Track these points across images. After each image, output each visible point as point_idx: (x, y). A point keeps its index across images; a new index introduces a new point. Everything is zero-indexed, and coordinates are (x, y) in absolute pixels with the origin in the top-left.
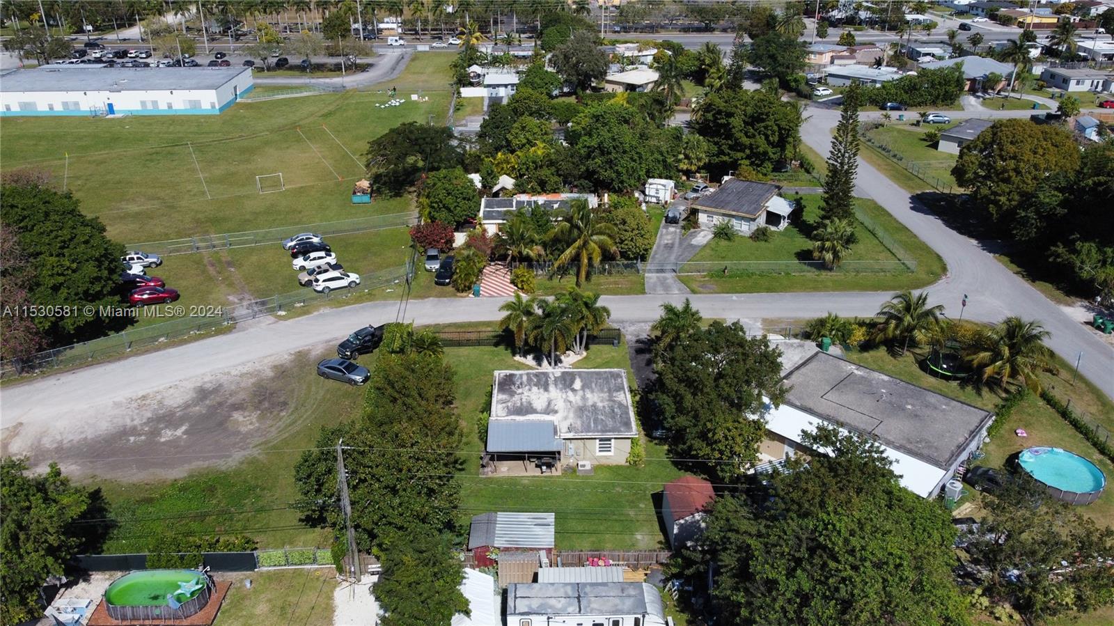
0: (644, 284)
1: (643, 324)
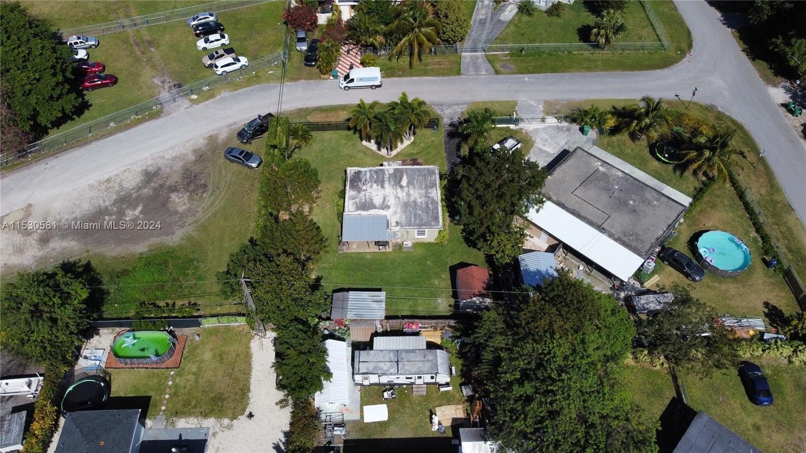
0: (460, 64)
1: (456, 107)
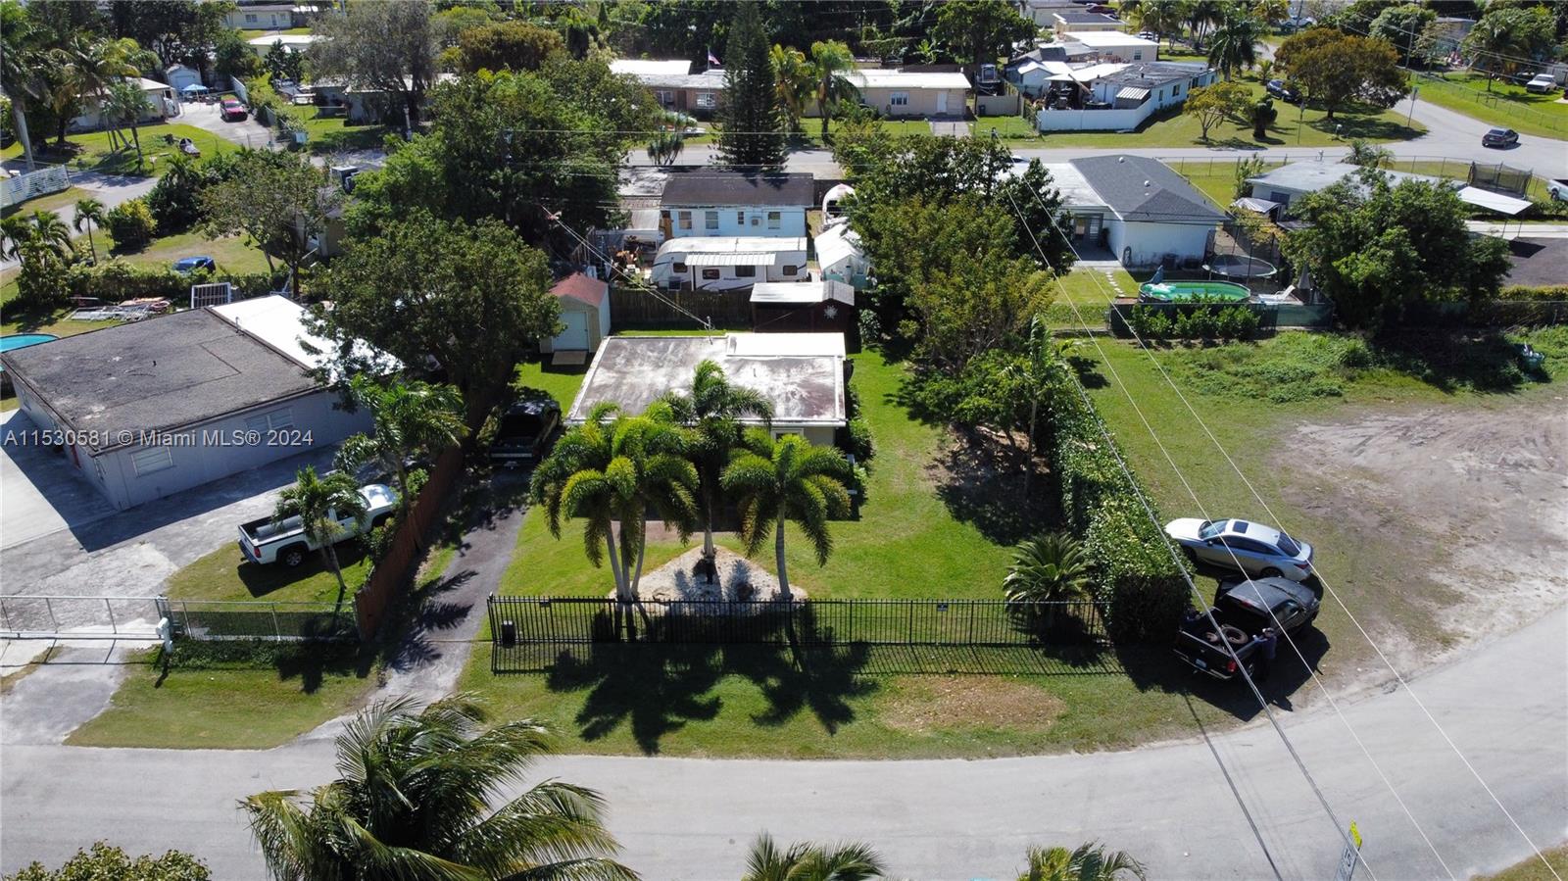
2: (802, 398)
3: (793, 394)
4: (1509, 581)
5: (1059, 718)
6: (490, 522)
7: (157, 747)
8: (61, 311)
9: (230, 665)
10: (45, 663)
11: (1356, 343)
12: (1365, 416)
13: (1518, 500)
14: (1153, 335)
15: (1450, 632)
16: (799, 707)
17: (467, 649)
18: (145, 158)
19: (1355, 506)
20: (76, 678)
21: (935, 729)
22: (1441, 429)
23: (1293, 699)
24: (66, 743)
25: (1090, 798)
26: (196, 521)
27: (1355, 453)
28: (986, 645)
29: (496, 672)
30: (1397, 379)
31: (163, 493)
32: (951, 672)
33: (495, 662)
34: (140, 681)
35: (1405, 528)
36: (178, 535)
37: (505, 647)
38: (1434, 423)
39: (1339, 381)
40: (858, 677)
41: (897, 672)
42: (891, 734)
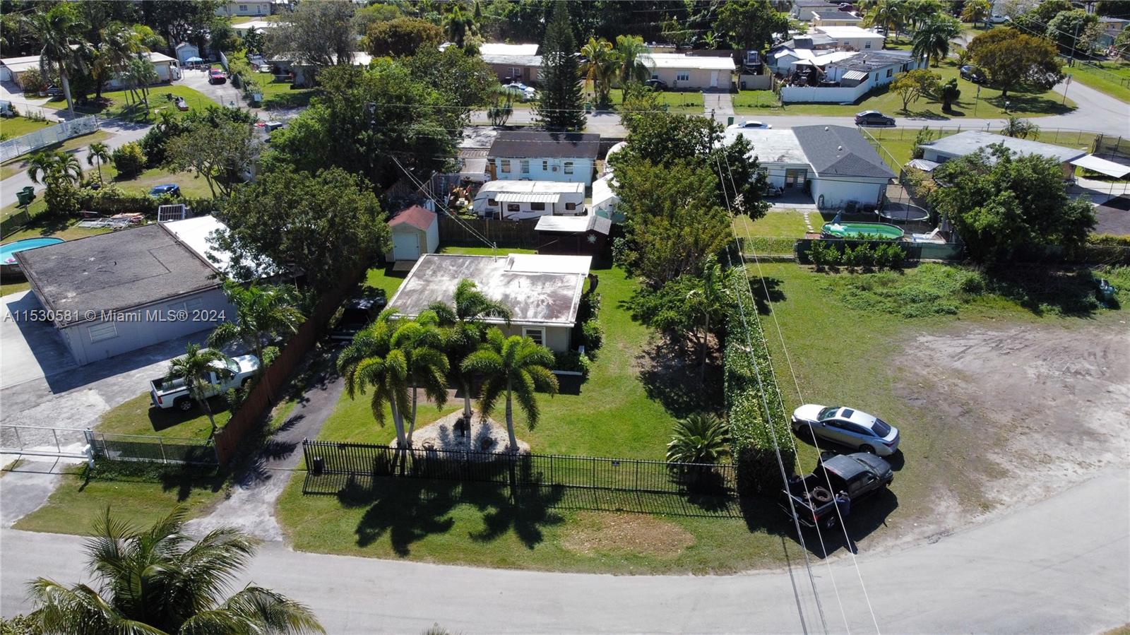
2: (548, 305)
3: (543, 301)
4: (1046, 463)
5: (688, 548)
6: (324, 385)
7: (71, 534)
8: (73, 221)
9: (130, 479)
10: (11, 471)
11: (975, 275)
12: (971, 331)
13: (1070, 400)
14: (826, 262)
15: (991, 499)
16: (506, 530)
17: (289, 476)
18: (151, 111)
19: (945, 400)
20: (29, 482)
21: (597, 551)
22: (1027, 343)
23: (859, 545)
24: (13, 527)
25: (694, 609)
26: (129, 375)
27: (956, 358)
28: (647, 491)
29: (305, 493)
30: (1001, 302)
31: (111, 354)
32: (618, 510)
33: (306, 486)
34: (69, 486)
35: (978, 418)
36: (114, 384)
37: (315, 475)
38: (1022, 338)
39: (957, 303)
40: (551, 511)
41: (580, 508)
42: (565, 553)
